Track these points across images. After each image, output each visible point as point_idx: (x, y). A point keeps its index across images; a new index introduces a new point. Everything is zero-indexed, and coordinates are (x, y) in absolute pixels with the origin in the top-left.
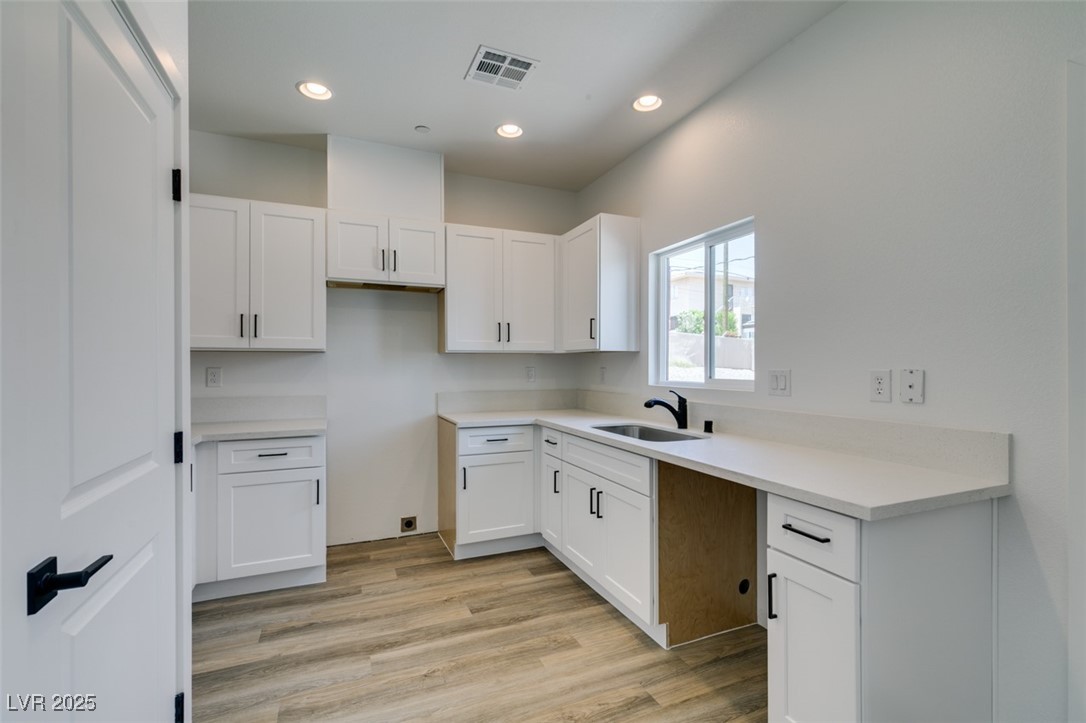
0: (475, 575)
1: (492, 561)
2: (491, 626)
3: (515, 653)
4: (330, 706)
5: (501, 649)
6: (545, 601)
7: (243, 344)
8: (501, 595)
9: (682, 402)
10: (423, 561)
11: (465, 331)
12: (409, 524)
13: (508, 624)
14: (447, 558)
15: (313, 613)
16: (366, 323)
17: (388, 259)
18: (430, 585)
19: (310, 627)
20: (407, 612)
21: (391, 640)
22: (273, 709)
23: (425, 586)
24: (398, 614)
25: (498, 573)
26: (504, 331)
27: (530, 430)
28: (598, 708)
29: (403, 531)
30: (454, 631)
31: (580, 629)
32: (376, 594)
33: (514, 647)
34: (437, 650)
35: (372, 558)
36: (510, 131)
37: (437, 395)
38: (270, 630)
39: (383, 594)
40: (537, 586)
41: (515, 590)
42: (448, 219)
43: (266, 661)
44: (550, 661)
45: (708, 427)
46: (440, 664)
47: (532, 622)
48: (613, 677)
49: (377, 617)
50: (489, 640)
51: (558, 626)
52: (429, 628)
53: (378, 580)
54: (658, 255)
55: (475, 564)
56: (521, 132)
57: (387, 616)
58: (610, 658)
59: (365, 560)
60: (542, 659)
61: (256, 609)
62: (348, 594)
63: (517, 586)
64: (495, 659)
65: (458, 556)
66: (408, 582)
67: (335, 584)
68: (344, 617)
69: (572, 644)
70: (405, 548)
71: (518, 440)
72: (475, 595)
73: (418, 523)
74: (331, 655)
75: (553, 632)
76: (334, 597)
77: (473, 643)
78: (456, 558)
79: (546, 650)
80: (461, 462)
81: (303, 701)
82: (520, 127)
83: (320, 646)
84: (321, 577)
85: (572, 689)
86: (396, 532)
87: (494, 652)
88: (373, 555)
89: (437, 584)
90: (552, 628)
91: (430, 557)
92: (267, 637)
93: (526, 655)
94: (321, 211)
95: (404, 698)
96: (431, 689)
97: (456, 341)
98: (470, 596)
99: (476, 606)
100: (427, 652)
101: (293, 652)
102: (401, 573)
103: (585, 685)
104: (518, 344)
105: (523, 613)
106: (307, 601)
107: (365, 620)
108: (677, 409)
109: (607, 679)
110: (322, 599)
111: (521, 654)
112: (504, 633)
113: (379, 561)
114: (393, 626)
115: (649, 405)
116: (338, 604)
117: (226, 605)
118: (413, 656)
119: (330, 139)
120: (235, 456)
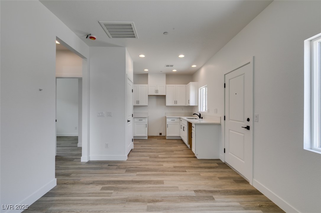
3: (169, 146)
7: (137, 105)
8: (171, 142)
9: (200, 114)
11: (169, 102)
12: (161, 134)
16: (154, 101)
17: (157, 91)
19: (145, 142)
20: (157, 142)
26: (176, 102)
27: (179, 119)
30: (162, 144)
35: (154, 138)
36: (174, 70)
37: (165, 113)
41: (173, 142)
42: (166, 84)
44: (173, 147)
45: (202, 118)
49: (153, 142)
54: (201, 89)
62: (150, 140)
71: (176, 120)
73: (162, 134)
76: (148, 140)
77: (164, 145)
78: (166, 139)
80: (167, 123)
82: (176, 70)
84: (147, 138)
86: (159, 135)
87: (166, 146)
89: (163, 141)
91: (163, 138)
94: (147, 85)
95: (154, 147)
96: (157, 147)
97: (167, 104)
99: (167, 143)
102: (158, 139)
103: (176, 149)
104: (178, 104)
108: (199, 115)
114: (155, 143)
115: (194, 114)
119: (149, 74)
120: (136, 120)
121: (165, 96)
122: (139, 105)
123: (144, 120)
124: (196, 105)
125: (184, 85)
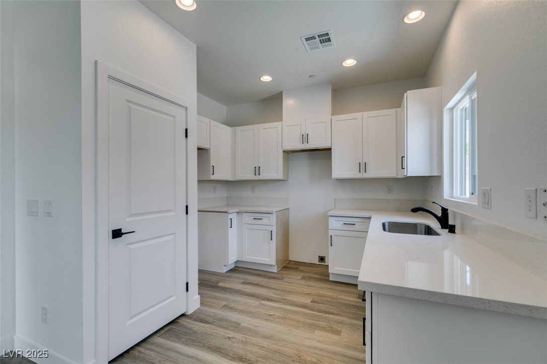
0: (331, 289)
1: (346, 286)
2: (312, 310)
3: (309, 324)
4: (236, 309)
5: (305, 319)
6: (350, 311)
8: (333, 300)
9: (445, 211)
10: (317, 276)
11: (341, 167)
12: (321, 259)
13: (320, 312)
14: (326, 278)
15: (262, 281)
17: (305, 138)
18: (308, 286)
19: (257, 285)
20: (289, 292)
21: (273, 299)
22: (224, 303)
23: (306, 286)
24: (286, 291)
25: (341, 291)
26: (362, 167)
27: (368, 221)
28: (316, 361)
29: (319, 262)
30: (297, 305)
31: (350, 329)
32: (287, 282)
33: (311, 321)
34: (283, 309)
35: (300, 269)
36: (350, 63)
37: (335, 199)
38: (247, 281)
39: (289, 283)
40: (353, 303)
41: (341, 301)
43: (237, 290)
44: (318, 334)
45: (453, 228)
46: (278, 314)
47: (331, 316)
48: (339, 354)
49: (278, 290)
50: (304, 314)
51: (342, 323)
52: (290, 300)
53: (293, 278)
54: (452, 109)
55: (336, 284)
56: (355, 62)
57: (281, 291)
58: (347, 347)
59: (296, 269)
60: (316, 331)
61: (250, 274)
62: (278, 279)
63: (344, 300)
64: (299, 322)
65: (331, 279)
66: (303, 282)
67: (278, 274)
68: (268, 286)
69: (338, 333)
70: (316, 269)
71: (359, 225)
72: (321, 296)
73: (326, 260)
74: (252, 295)
75: (335, 324)
76: (273, 278)
77: (298, 313)
78: (330, 279)
79: (323, 329)
81: (232, 305)
82: (355, 59)
83: (252, 291)
84: (275, 270)
85: (314, 348)
86: (316, 261)
87: (302, 319)
88: (301, 268)
89: (311, 286)
90: (337, 322)
91: (321, 275)
92: (244, 283)
93: (313, 327)
94: (280, 123)
95: (257, 318)
96: (266, 320)
97: (337, 173)
98: (318, 296)
99: (316, 300)
100: (279, 308)
101: (246, 290)
102: (303, 278)
103: (321, 350)
104: (371, 173)
105: (332, 311)
106: (265, 276)
107: (274, 289)
109: (334, 353)
110: (270, 278)
111: (310, 325)
112: (314, 314)
113: (301, 271)
114: (279, 295)
115: (414, 210)
116: (272, 281)
117: (245, 270)
118: (274, 307)
119: (284, 92)
120: (247, 218)
121: (330, 149)
122: (260, 178)
123: (265, 221)
124: (435, 174)
125: (392, 111)
